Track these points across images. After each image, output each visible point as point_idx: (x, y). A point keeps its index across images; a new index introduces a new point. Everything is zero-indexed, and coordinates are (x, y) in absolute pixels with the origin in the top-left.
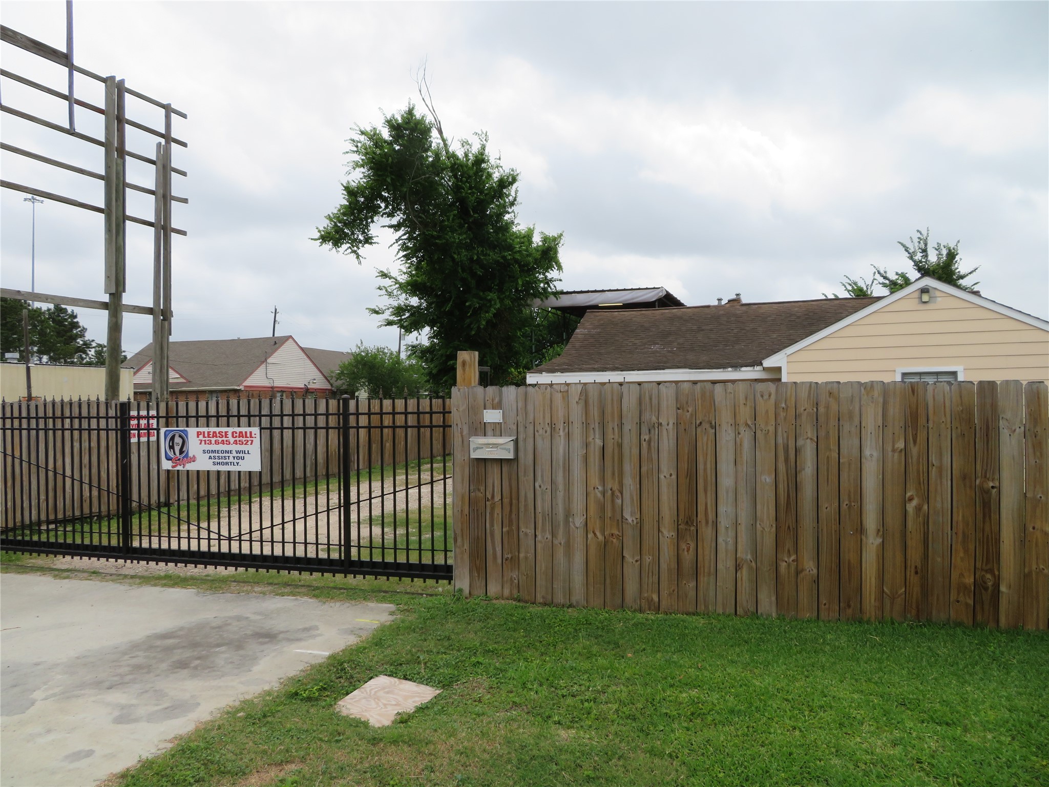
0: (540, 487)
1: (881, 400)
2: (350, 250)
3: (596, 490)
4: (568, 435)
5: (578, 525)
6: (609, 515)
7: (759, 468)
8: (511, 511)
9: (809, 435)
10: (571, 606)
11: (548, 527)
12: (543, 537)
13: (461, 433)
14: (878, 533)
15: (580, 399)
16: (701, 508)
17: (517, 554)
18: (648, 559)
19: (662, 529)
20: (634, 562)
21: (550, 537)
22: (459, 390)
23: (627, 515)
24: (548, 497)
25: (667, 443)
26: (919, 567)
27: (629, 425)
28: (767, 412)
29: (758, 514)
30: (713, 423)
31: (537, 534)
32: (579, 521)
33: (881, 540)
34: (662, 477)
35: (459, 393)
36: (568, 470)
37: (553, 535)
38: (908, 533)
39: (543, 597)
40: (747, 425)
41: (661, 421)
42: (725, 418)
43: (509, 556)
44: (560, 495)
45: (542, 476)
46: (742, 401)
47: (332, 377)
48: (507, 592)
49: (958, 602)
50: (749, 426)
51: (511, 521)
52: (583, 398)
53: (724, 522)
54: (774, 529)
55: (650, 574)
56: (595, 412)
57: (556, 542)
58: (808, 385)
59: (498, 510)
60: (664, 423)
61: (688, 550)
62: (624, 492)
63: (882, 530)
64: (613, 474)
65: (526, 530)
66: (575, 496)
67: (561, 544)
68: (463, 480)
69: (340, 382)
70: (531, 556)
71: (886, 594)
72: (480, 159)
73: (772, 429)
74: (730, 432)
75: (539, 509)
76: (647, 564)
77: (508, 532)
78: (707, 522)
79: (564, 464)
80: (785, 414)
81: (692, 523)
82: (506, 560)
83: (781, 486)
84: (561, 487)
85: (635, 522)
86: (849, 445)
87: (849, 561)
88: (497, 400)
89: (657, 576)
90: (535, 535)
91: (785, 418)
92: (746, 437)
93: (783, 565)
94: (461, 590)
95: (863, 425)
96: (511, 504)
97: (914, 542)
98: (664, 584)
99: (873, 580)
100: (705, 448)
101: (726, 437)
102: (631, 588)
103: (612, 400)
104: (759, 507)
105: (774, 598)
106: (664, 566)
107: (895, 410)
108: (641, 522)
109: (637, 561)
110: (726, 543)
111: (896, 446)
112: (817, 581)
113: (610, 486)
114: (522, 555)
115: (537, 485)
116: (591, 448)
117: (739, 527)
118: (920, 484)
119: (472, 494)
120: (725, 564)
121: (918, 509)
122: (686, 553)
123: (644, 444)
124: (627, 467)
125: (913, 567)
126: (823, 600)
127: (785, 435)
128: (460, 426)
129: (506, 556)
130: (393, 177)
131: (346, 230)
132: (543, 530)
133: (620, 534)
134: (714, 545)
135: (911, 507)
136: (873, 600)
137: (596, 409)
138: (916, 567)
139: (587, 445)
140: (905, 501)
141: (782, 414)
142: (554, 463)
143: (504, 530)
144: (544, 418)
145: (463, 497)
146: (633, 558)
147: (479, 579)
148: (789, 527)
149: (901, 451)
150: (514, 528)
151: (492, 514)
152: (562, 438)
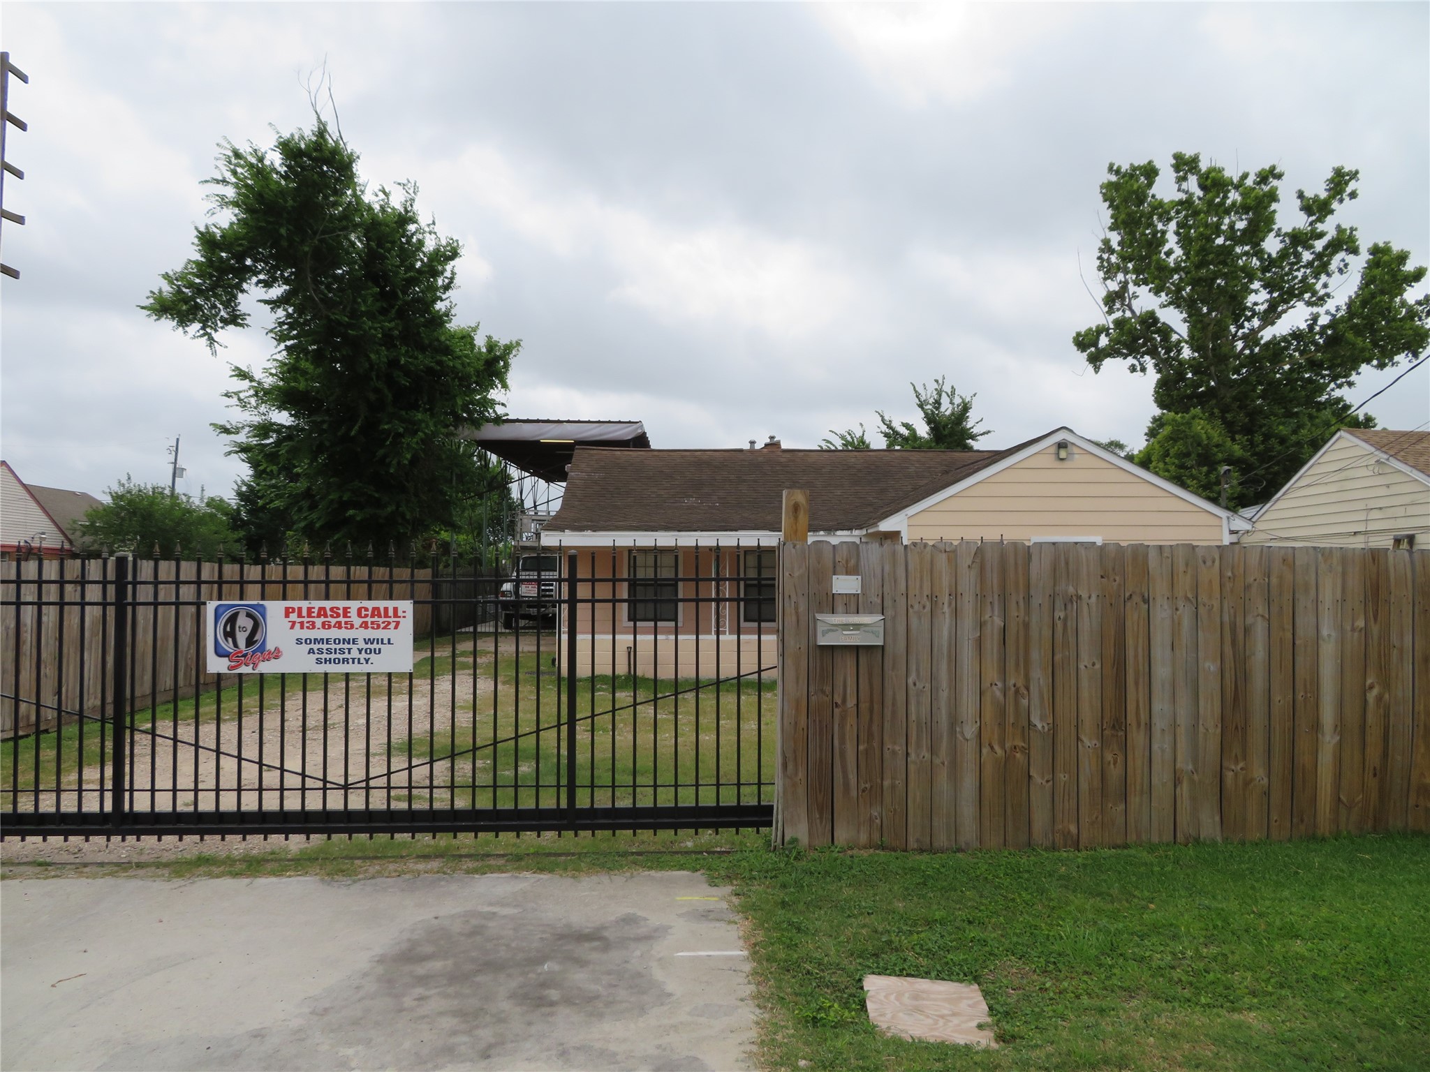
0: (915, 684)
1: (1340, 569)
2: (202, 332)
3: (994, 687)
4: (956, 613)
5: (968, 736)
6: (1012, 721)
7: (1201, 654)
8: (871, 720)
9: (1261, 611)
10: (960, 850)
11: (925, 743)
12: (918, 756)
13: (796, 608)
14: (1335, 730)
15: (973, 562)
16: (1131, 707)
17: (879, 781)
18: (1062, 777)
19: (1083, 737)
20: (1044, 783)
21: (928, 756)
22: (794, 547)
23: (1036, 720)
24: (926, 700)
25: (1088, 624)
26: (1378, 768)
27: (1039, 599)
28: (1210, 581)
29: (1201, 711)
30: (1146, 595)
31: (909, 751)
32: (970, 731)
33: (1338, 738)
34: (1082, 667)
35: (793, 550)
36: (954, 661)
37: (933, 750)
38: (1367, 728)
39: (918, 841)
40: (1187, 598)
41: (1080, 593)
42: (1160, 589)
43: (868, 786)
44: (944, 695)
45: (918, 671)
46: (1182, 568)
47: (75, 530)
48: (863, 838)
49: (1417, 806)
50: (1189, 600)
51: (870, 735)
52: (978, 560)
53: (1159, 724)
54: (1219, 730)
55: (1066, 797)
56: (993, 579)
57: (937, 761)
58: (1259, 549)
59: (851, 720)
60: (1084, 595)
61: (1115, 763)
62: (1031, 688)
63: (1341, 726)
64: (1017, 665)
65: (895, 746)
66: (965, 697)
67: (943, 764)
68: (798, 679)
69: (88, 539)
70: (900, 783)
71: (1343, 803)
72: (405, 219)
73: (1216, 604)
74: (1166, 607)
75: (913, 717)
76: (1062, 784)
77: (867, 750)
78: (1139, 725)
79: (949, 651)
80: (1231, 585)
81: (1120, 728)
82: (863, 791)
83: (1227, 675)
84: (944, 684)
85: (1046, 729)
86: (1305, 622)
87: (1304, 765)
88: (853, 562)
89: (1075, 801)
90: (907, 754)
91: (1232, 591)
92: (1186, 614)
93: (1229, 775)
94: (794, 841)
95: (1320, 599)
96: (871, 710)
97: (1374, 736)
98: (1084, 810)
99: (1329, 785)
100: (1136, 629)
101: (1161, 614)
102: (1040, 819)
103: (1016, 564)
104: (1201, 703)
105: (1217, 818)
106: (1084, 786)
107: (1354, 582)
108: (1054, 728)
109: (1048, 781)
110: (1163, 751)
111: (1356, 624)
112: (1267, 793)
113: (1012, 682)
114: (887, 783)
115: (910, 681)
116: (988, 630)
117: (1178, 730)
118: (1381, 670)
119: (813, 699)
120: (1161, 777)
121: (1379, 698)
122: (1112, 766)
123: (1059, 625)
124: (1035, 655)
125: (1372, 769)
126: (1274, 817)
127: (1232, 611)
128: (794, 599)
129: (863, 786)
130: (291, 227)
131: (198, 300)
132: (918, 746)
133: (1026, 746)
134: (1147, 753)
135: (1372, 696)
136: (1328, 811)
137: (995, 575)
138: (1375, 768)
139: (982, 625)
140: (1365, 691)
141: (1228, 586)
142: (935, 650)
143: (861, 748)
144: (921, 587)
145: (798, 702)
146: (1043, 778)
147: (821, 822)
148: (1237, 728)
149: (1361, 630)
150: (876, 744)
151: (842, 726)
152: (947, 615)
